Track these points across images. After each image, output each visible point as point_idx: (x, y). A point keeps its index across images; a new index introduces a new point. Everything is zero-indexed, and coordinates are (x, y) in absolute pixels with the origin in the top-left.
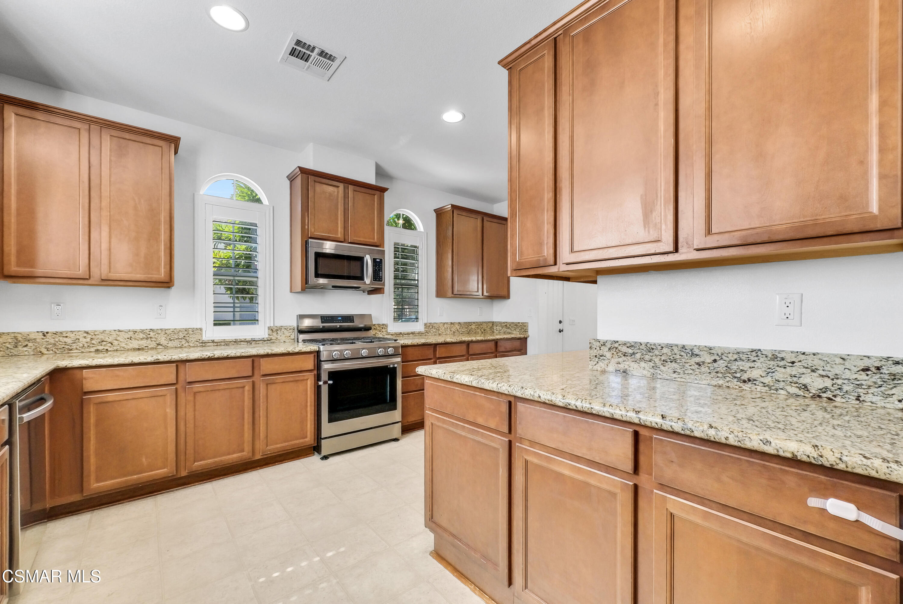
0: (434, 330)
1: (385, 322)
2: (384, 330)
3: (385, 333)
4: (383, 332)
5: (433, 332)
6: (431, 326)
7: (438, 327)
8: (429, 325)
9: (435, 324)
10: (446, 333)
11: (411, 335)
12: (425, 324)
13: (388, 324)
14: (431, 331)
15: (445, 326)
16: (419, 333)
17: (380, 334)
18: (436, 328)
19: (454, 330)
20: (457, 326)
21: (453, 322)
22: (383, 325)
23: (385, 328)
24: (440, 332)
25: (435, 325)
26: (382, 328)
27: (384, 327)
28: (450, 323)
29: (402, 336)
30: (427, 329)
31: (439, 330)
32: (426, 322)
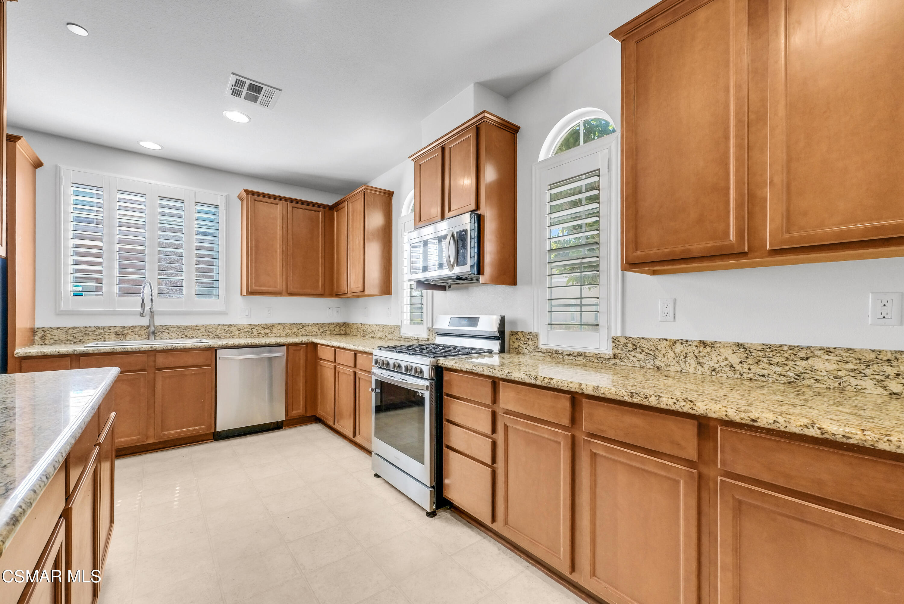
0: (641, 356)
1: (533, 330)
2: (530, 342)
3: (532, 347)
4: (529, 345)
5: (635, 359)
6: (630, 345)
7: (652, 348)
8: (623, 341)
9: (644, 342)
10: (679, 369)
11: (580, 358)
12: (615, 340)
13: (540, 332)
14: (631, 357)
15: (678, 348)
16: (597, 356)
17: (524, 348)
18: (647, 351)
19: (717, 366)
20: (727, 353)
21: (708, 339)
22: (530, 333)
23: (533, 339)
24: (657, 363)
25: (642, 343)
26: (529, 339)
27: (531, 337)
28: (695, 344)
29: (561, 356)
30: (617, 352)
31: (655, 357)
32: (619, 334)
